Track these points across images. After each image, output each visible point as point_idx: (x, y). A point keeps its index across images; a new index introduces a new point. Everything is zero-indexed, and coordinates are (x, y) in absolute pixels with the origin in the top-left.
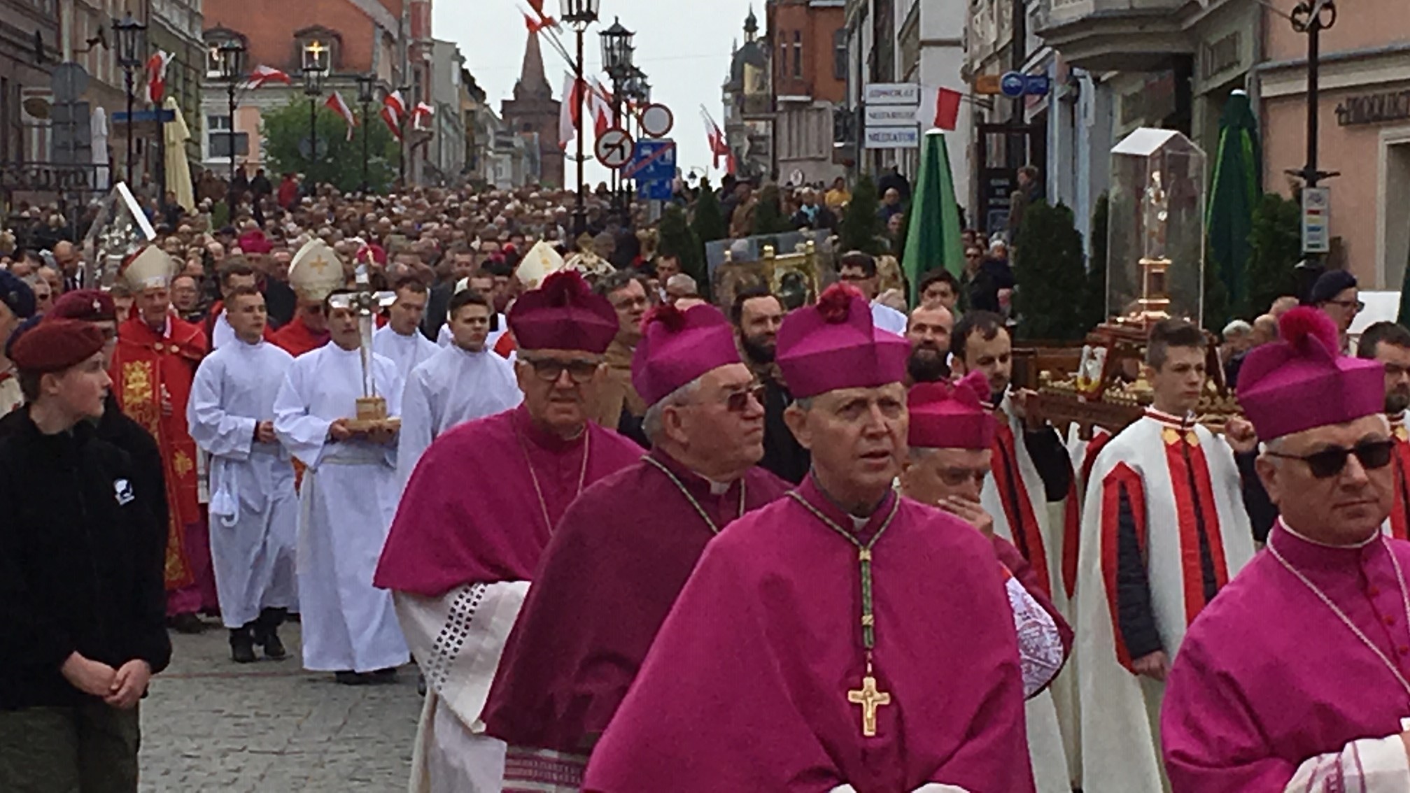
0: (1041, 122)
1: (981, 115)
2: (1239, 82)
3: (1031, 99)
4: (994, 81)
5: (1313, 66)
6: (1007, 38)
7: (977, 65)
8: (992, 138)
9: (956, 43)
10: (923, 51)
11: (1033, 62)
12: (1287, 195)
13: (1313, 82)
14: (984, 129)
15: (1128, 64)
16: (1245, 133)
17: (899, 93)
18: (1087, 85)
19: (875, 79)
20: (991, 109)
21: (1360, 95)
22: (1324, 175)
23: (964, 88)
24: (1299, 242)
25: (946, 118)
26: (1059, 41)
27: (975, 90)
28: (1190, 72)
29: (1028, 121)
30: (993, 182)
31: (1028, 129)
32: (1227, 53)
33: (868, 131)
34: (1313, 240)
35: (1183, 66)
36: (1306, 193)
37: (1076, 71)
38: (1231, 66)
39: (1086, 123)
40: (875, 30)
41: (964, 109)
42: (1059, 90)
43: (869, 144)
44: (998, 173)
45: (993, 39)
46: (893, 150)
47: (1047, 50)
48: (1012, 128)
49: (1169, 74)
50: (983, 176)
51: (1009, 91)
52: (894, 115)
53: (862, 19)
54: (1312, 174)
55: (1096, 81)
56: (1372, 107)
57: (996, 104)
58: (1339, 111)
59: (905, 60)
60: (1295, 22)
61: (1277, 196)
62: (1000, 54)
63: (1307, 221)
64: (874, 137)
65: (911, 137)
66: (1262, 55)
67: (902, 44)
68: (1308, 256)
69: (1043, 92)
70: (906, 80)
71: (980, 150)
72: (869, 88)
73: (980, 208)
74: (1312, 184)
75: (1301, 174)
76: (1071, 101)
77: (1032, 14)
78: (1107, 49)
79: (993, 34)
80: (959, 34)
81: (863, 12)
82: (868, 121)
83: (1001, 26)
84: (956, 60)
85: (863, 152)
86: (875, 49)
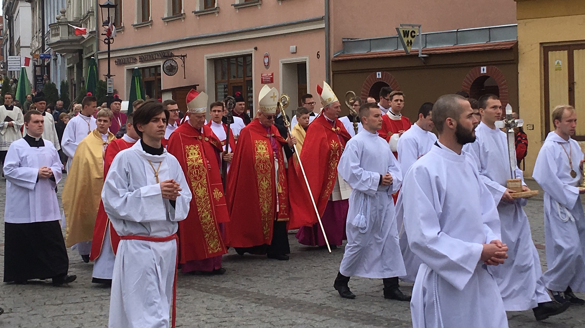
0: (49, 64)
1: (35, 63)
2: (93, 55)
3: (46, 60)
4: (37, 55)
5: (109, 52)
6: (41, 46)
7: (34, 52)
8: (37, 68)
9: (29, 47)
10: (21, 49)
11: (47, 51)
12: (104, 80)
13: (109, 56)
14: (35, 66)
15: (68, 52)
16: (94, 66)
17: (15, 58)
18: (59, 56)
19: (10, 55)
20: (37, 62)
21: (120, 58)
22: (112, 76)
23: (31, 57)
24: (107, 90)
25: (27, 64)
26: (52, 46)
27: (33, 58)
28: (82, 53)
29: (46, 64)
30: (38, 78)
31: (46, 66)
32: (90, 49)
33: (8, 67)
34: (110, 89)
35: (81, 52)
36: (108, 80)
37: (57, 53)
38: (91, 52)
39: (59, 65)
40: (10, 44)
41: (31, 61)
42: (53, 58)
43: (9, 70)
44: (39, 76)
45: (37, 46)
46: (14, 71)
47: (50, 48)
48: (42, 66)
49: (77, 54)
50: (35, 77)
51: (41, 58)
52: (15, 63)
53: (7, 42)
54: (109, 76)
55: (61, 55)
56: (123, 61)
57: (38, 61)
58: (116, 62)
59: (17, 51)
60: (105, 42)
61: (102, 81)
62: (39, 49)
63: (108, 86)
64: (10, 68)
65: (19, 68)
66: (98, 49)
67: (16, 47)
68: (109, 94)
69: (49, 58)
70: (17, 55)
71: (35, 71)
72: (9, 57)
73: (35, 84)
74: (109, 78)
75: (107, 76)
76: (55, 60)
77: (46, 40)
78: (63, 48)
79: (37, 45)
80: (30, 45)
81: (7, 40)
82: (9, 65)
83: (39, 43)
84: (29, 51)
85: (8, 72)
86: (10, 48)
